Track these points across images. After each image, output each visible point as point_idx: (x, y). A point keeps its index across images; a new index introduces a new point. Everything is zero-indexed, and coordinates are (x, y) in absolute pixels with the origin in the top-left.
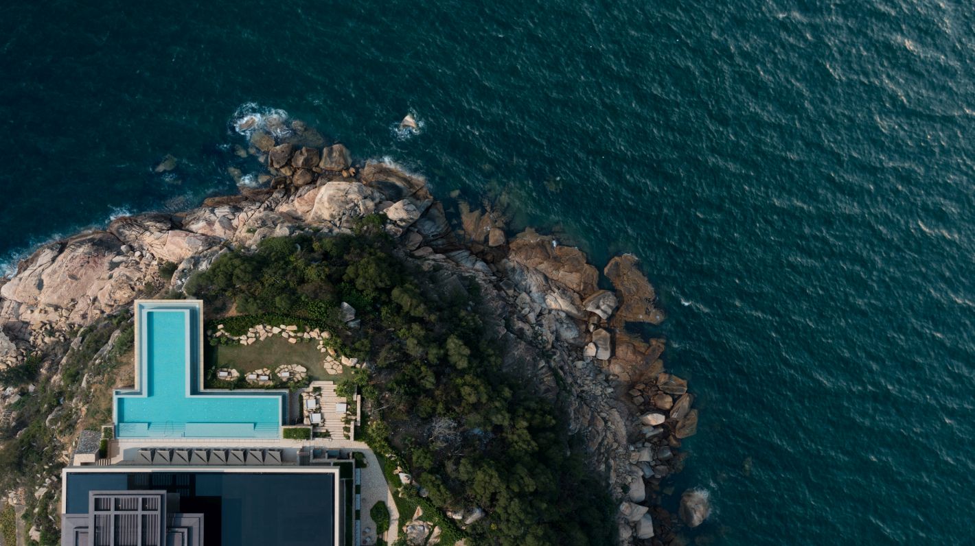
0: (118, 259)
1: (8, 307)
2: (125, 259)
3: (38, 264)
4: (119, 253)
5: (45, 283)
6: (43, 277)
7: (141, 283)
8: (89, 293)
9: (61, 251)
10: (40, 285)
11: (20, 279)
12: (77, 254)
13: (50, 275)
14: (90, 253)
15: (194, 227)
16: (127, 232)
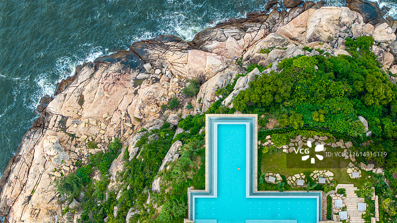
0: (141, 76)
1: (55, 121)
2: (147, 76)
3: (79, 82)
4: (142, 70)
5: (85, 98)
6: (84, 93)
7: (165, 98)
8: (120, 108)
9: (96, 69)
10: (81, 101)
11: (65, 96)
12: (110, 72)
13: (90, 92)
14: (119, 71)
15: (208, 46)
16: (151, 52)
